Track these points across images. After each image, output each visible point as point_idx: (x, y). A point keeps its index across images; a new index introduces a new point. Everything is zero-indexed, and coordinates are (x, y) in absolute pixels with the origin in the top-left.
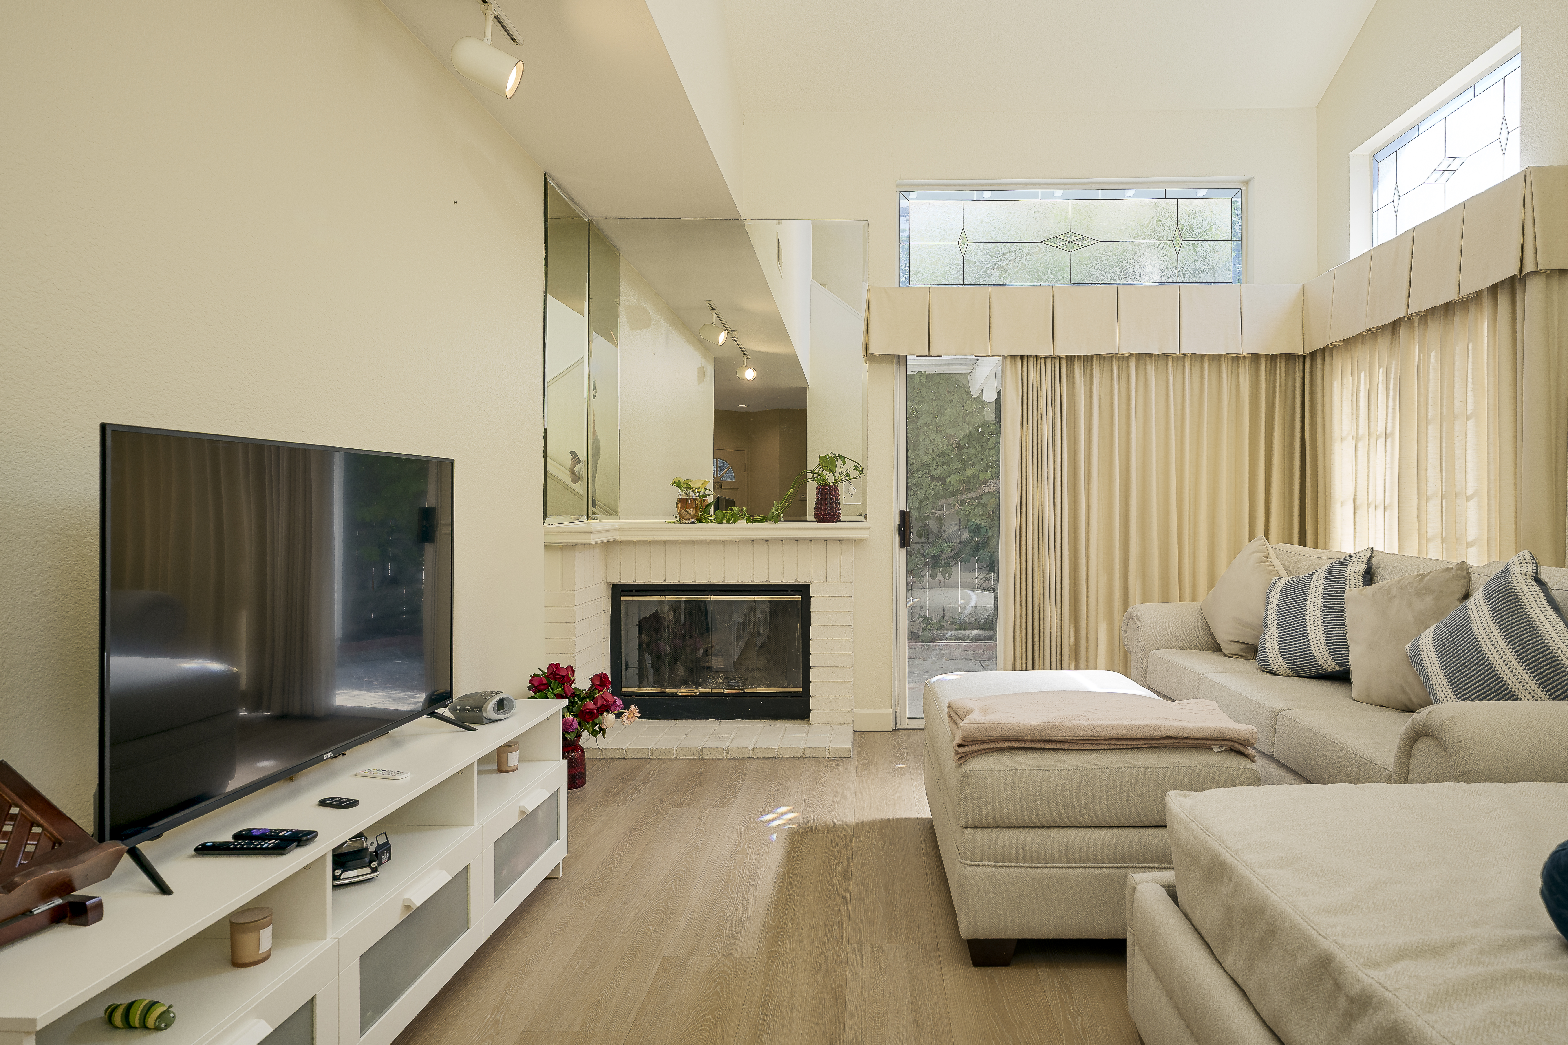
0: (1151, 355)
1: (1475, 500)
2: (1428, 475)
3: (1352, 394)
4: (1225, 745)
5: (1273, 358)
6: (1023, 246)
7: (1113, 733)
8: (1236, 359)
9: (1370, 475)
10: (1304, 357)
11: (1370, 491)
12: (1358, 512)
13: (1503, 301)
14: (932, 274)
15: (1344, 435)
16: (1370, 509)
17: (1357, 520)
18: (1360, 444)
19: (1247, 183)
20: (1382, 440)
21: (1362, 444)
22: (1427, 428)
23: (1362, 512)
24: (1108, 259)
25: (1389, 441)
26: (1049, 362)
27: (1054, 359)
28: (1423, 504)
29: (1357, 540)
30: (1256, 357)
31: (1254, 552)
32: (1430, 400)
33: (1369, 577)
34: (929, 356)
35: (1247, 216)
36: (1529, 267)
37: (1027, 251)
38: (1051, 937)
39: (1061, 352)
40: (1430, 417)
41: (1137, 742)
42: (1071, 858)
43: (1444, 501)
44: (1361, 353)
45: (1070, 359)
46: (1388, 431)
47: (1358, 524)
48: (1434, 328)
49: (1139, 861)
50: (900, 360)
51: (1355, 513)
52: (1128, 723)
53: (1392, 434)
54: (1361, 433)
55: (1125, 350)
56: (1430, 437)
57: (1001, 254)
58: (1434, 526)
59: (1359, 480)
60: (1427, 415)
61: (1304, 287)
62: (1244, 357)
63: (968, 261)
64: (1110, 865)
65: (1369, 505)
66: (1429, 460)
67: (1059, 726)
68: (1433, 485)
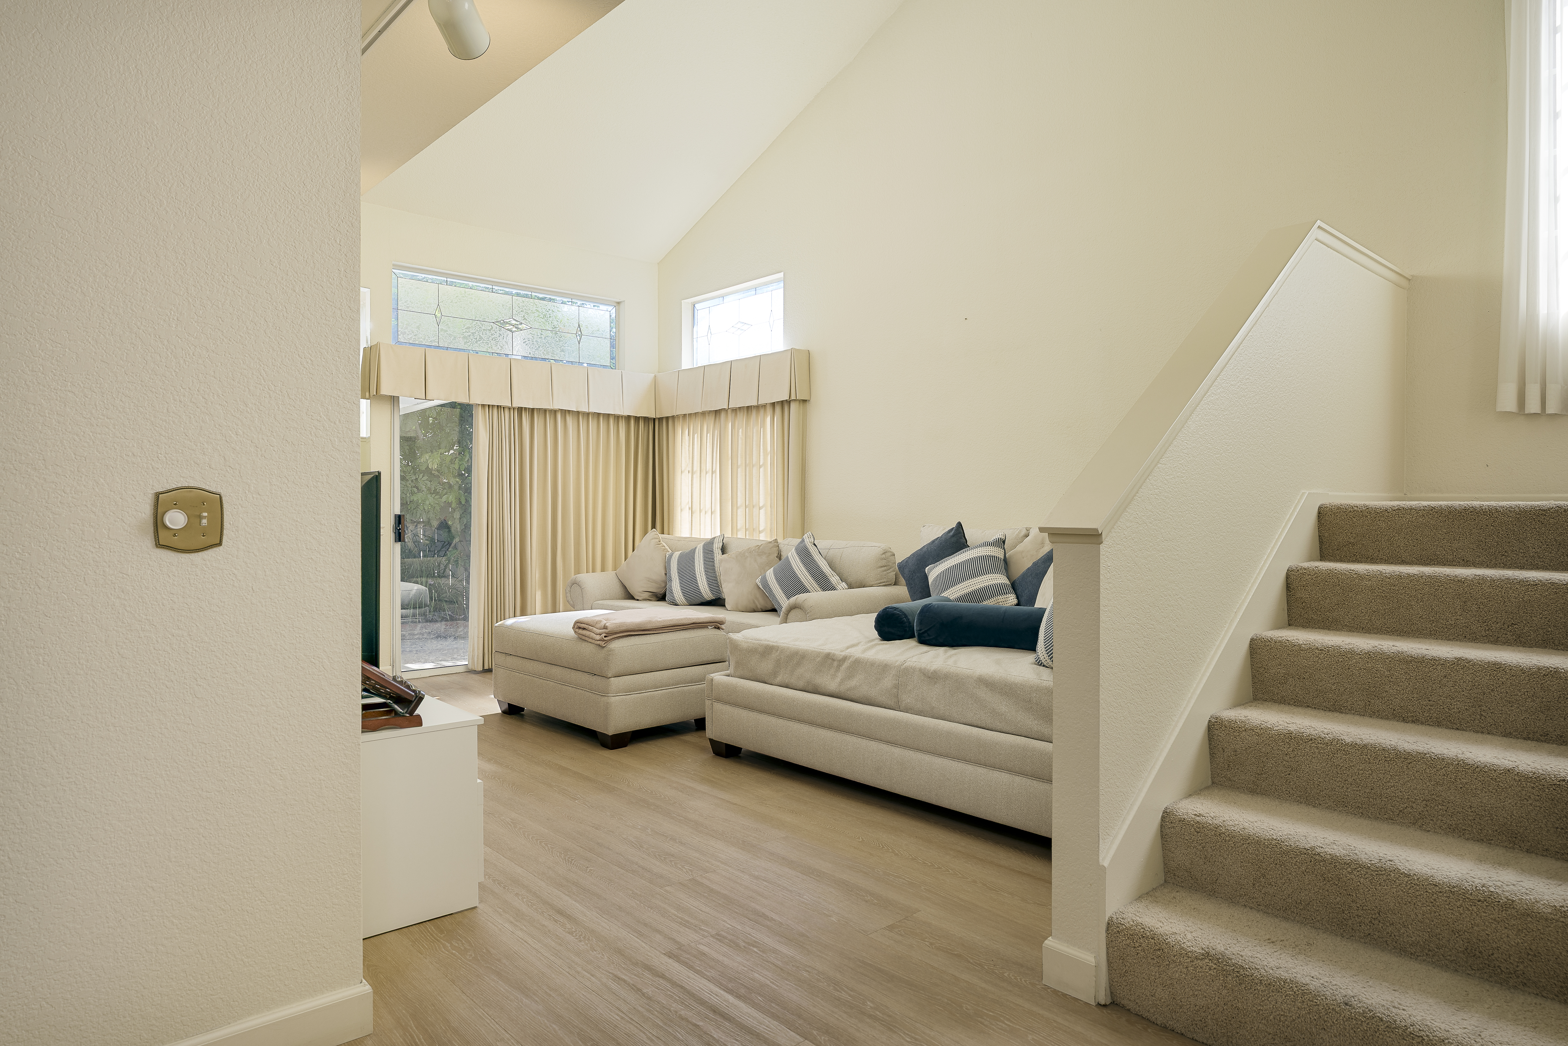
0: (569, 411)
1: (764, 509)
2: (738, 495)
3: (689, 446)
4: (713, 625)
5: (637, 419)
6: (481, 324)
7: (672, 623)
8: (617, 418)
9: (702, 494)
10: (654, 419)
11: (701, 503)
12: (694, 515)
13: (778, 409)
14: (415, 335)
15: (683, 469)
16: (701, 513)
17: (693, 520)
18: (695, 476)
19: (619, 303)
20: (709, 475)
21: (696, 477)
22: (737, 470)
23: (696, 515)
24: (536, 341)
25: (714, 475)
26: (507, 411)
27: (509, 408)
28: (735, 510)
29: (693, 531)
30: (628, 418)
31: (653, 539)
32: (739, 455)
33: (724, 550)
34: (425, 399)
35: (619, 325)
36: (793, 397)
37: (483, 328)
38: (648, 727)
39: (515, 405)
40: (739, 464)
41: (680, 627)
42: (656, 687)
43: (747, 509)
44: (697, 423)
45: (520, 409)
46: (714, 470)
47: (693, 522)
48: (741, 418)
49: (682, 684)
50: (394, 400)
51: (692, 516)
52: (677, 618)
53: (715, 471)
54: (695, 469)
55: (556, 406)
56: (739, 475)
57: (465, 327)
58: (740, 523)
59: (694, 497)
60: (737, 463)
61: (655, 376)
62: (622, 417)
63: (442, 330)
64: (672, 687)
65: (700, 511)
66: (739, 487)
67: (650, 622)
68: (740, 501)
